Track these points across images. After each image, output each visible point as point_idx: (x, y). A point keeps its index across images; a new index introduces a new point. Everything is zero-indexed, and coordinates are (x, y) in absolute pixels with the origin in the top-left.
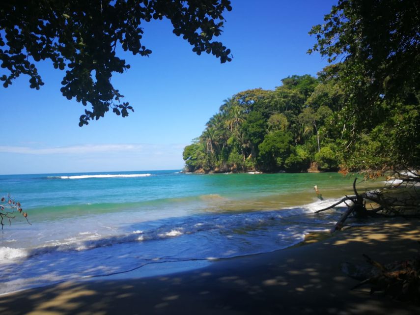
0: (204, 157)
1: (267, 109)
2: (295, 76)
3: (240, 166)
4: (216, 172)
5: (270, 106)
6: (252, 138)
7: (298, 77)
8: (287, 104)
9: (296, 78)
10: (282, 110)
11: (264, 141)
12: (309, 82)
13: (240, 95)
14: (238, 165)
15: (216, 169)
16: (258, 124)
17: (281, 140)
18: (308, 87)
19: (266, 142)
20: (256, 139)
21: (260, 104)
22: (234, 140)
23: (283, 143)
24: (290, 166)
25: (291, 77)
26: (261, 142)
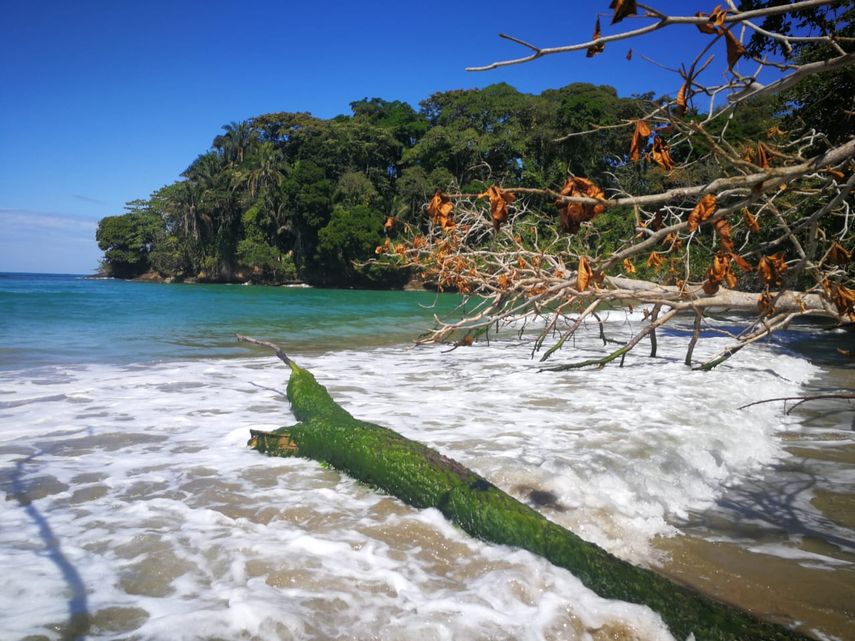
0: (177, 248)
1: (329, 160)
2: (377, 100)
3: (270, 269)
4: (202, 281)
5: (331, 154)
6: (305, 214)
7: (384, 103)
8: (370, 153)
9: (380, 105)
10: (361, 164)
11: (331, 223)
12: (407, 117)
13: (263, 120)
14: (266, 267)
15: (202, 275)
16: (320, 186)
17: (366, 226)
18: (406, 127)
19: (335, 225)
20: (313, 218)
21: (314, 147)
22: (260, 216)
23: (369, 231)
24: (378, 277)
25: (369, 100)
26: (324, 224)
